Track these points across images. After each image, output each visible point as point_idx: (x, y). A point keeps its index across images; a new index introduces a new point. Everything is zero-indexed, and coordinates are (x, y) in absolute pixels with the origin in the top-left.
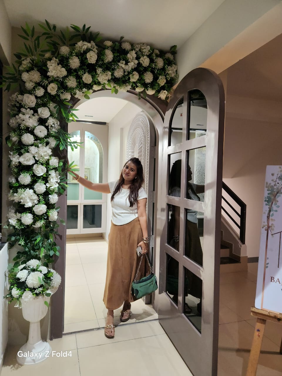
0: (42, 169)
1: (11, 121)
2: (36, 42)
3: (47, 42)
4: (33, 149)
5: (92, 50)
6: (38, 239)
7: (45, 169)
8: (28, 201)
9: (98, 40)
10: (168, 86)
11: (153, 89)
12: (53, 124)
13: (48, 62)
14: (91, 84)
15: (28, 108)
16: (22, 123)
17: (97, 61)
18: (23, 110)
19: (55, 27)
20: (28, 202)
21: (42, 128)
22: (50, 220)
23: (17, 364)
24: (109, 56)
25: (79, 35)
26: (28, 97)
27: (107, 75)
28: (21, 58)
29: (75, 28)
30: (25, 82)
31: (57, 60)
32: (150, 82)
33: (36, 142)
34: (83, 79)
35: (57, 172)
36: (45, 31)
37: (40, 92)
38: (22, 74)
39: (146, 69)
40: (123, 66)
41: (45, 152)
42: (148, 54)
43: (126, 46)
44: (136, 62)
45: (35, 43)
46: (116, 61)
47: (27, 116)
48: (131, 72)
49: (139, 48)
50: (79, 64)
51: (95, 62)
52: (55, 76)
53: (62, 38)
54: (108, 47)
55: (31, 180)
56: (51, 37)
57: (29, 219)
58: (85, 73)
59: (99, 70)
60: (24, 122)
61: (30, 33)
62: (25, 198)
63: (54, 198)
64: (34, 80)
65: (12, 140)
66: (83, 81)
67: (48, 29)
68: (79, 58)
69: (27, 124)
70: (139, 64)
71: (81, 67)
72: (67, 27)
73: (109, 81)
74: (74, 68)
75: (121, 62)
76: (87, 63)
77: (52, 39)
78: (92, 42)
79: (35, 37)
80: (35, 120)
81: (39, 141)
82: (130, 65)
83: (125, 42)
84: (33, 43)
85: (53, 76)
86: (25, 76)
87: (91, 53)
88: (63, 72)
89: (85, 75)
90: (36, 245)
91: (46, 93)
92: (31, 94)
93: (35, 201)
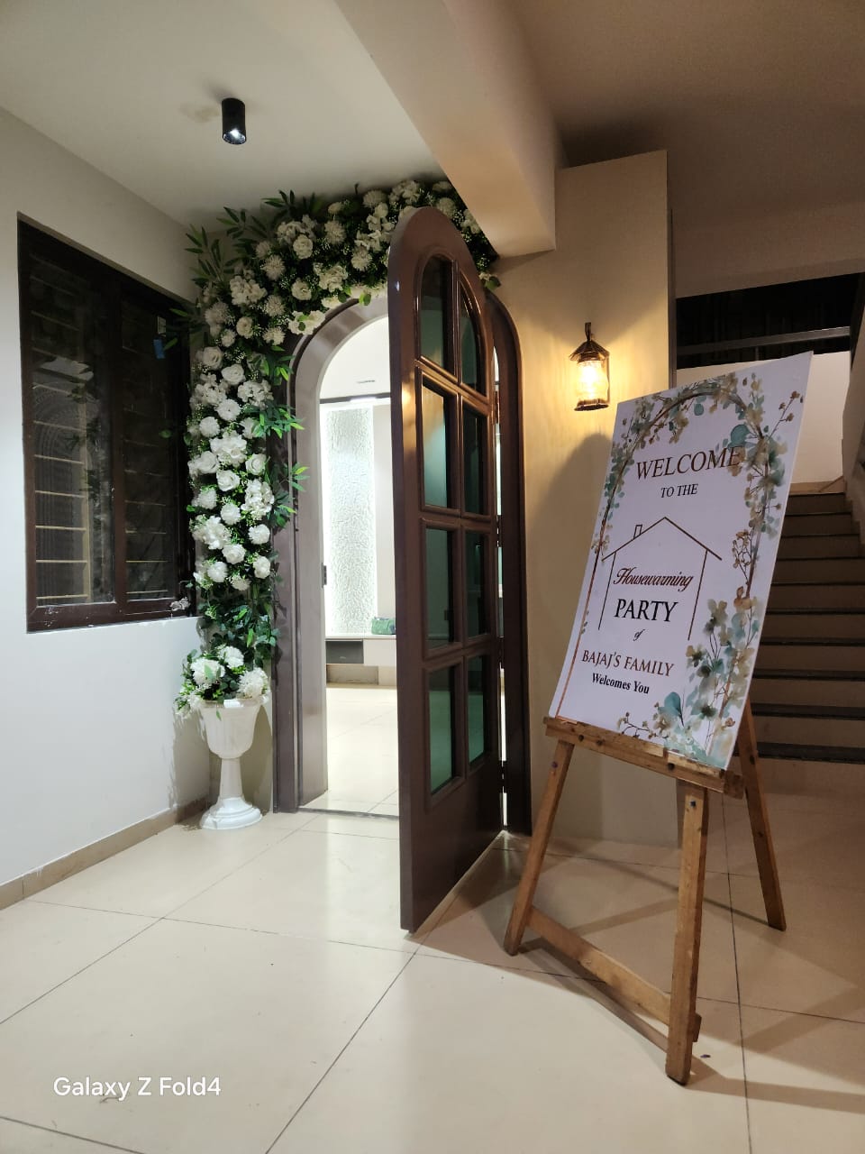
0: (232, 479)
2: (215, 251)
3: (237, 245)
4: (214, 443)
5: (304, 233)
6: (242, 611)
7: (238, 479)
8: (213, 537)
9: (316, 208)
12: (252, 392)
14: (313, 298)
15: (208, 371)
17: (314, 250)
18: (203, 377)
19: (243, 213)
20: (214, 540)
21: (232, 402)
22: (260, 576)
23: (195, 826)
24: (335, 232)
25: (285, 212)
26: (210, 352)
27: (336, 272)
28: (203, 285)
29: (273, 202)
30: (209, 327)
31: (249, 272)
33: (221, 430)
34: (293, 294)
35: (265, 482)
36: (229, 227)
37: (228, 340)
38: (205, 314)
40: (364, 243)
41: (231, 447)
42: (415, 200)
43: (370, 199)
45: (214, 254)
46: (350, 239)
47: (208, 386)
49: (397, 194)
50: (283, 268)
51: (309, 255)
52: (248, 302)
53: (258, 228)
54: (333, 216)
55: (215, 501)
56: (241, 233)
57: (219, 571)
58: (293, 281)
59: (317, 268)
60: (203, 397)
61: (201, 240)
62: (208, 533)
63: (259, 532)
64: (218, 320)
65: (190, 432)
66: (294, 298)
67: (234, 221)
68: (280, 257)
69: (209, 401)
71: (287, 273)
72: (261, 206)
73: (344, 282)
74: (274, 278)
75: (358, 235)
76: (298, 261)
77: (242, 236)
78: (303, 216)
79: (210, 246)
80: (221, 392)
81: (225, 429)
82: (375, 237)
83: (365, 192)
85: (242, 304)
86: (209, 316)
87: (302, 239)
88: (257, 291)
89: (294, 285)
90: (239, 621)
91: (238, 337)
92: (213, 345)
93: (225, 539)
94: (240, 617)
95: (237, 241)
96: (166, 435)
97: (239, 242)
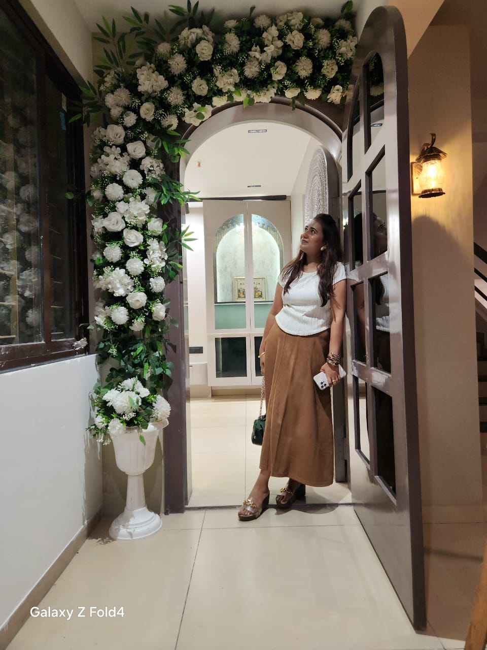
0: (136, 237)
1: (92, 169)
2: (121, 44)
3: (137, 42)
4: (121, 206)
5: (205, 39)
6: (138, 349)
7: (142, 237)
8: (118, 285)
9: (213, 23)
10: (343, 76)
11: (315, 87)
12: (152, 166)
13: (138, 71)
14: (207, 95)
15: (113, 145)
16: (106, 168)
17: (213, 55)
18: (107, 149)
19: (147, 16)
20: (118, 288)
21: (135, 172)
22: (155, 319)
23: (107, 538)
24: (233, 43)
25: (185, 21)
26: (113, 129)
27: (232, 76)
28: (103, 73)
29: (177, 11)
30: (109, 110)
31: (153, 65)
32: (308, 75)
33: (126, 195)
34: (193, 88)
35: (161, 242)
36: (134, 26)
37: (131, 120)
38: (106, 98)
39: (298, 54)
40: (257, 55)
41: (138, 209)
42: (300, 28)
43: (262, 22)
44: (280, 44)
45: (119, 45)
46: (245, 48)
47: (112, 157)
48: (273, 64)
49: (284, 21)
50: (185, 66)
51: (209, 58)
52: (150, 91)
53: (160, 31)
54: (231, 30)
55: (121, 255)
56: (143, 33)
57: (122, 315)
58: (194, 78)
59: (217, 70)
60: (108, 166)
61: (110, 32)
62: (113, 282)
63: (157, 282)
64: (121, 103)
65: (93, 196)
66: (193, 92)
67: (137, 21)
68: (183, 56)
69: (113, 170)
70: (286, 47)
71: (188, 70)
72: (165, 12)
73: (236, 85)
74: (177, 73)
75: (254, 48)
76: (199, 62)
77: (144, 36)
78: (203, 26)
79: (117, 38)
80: (124, 163)
81: (131, 194)
82: (268, 51)
83: (258, 15)
84: (117, 46)
85: (147, 92)
86: (110, 100)
87: (203, 44)
88: (161, 82)
89: (195, 81)
90: (136, 357)
91: (139, 119)
92: (117, 124)
93: (129, 287)
94: (138, 353)
95: (139, 39)
96: (70, 196)
97: (142, 40)
